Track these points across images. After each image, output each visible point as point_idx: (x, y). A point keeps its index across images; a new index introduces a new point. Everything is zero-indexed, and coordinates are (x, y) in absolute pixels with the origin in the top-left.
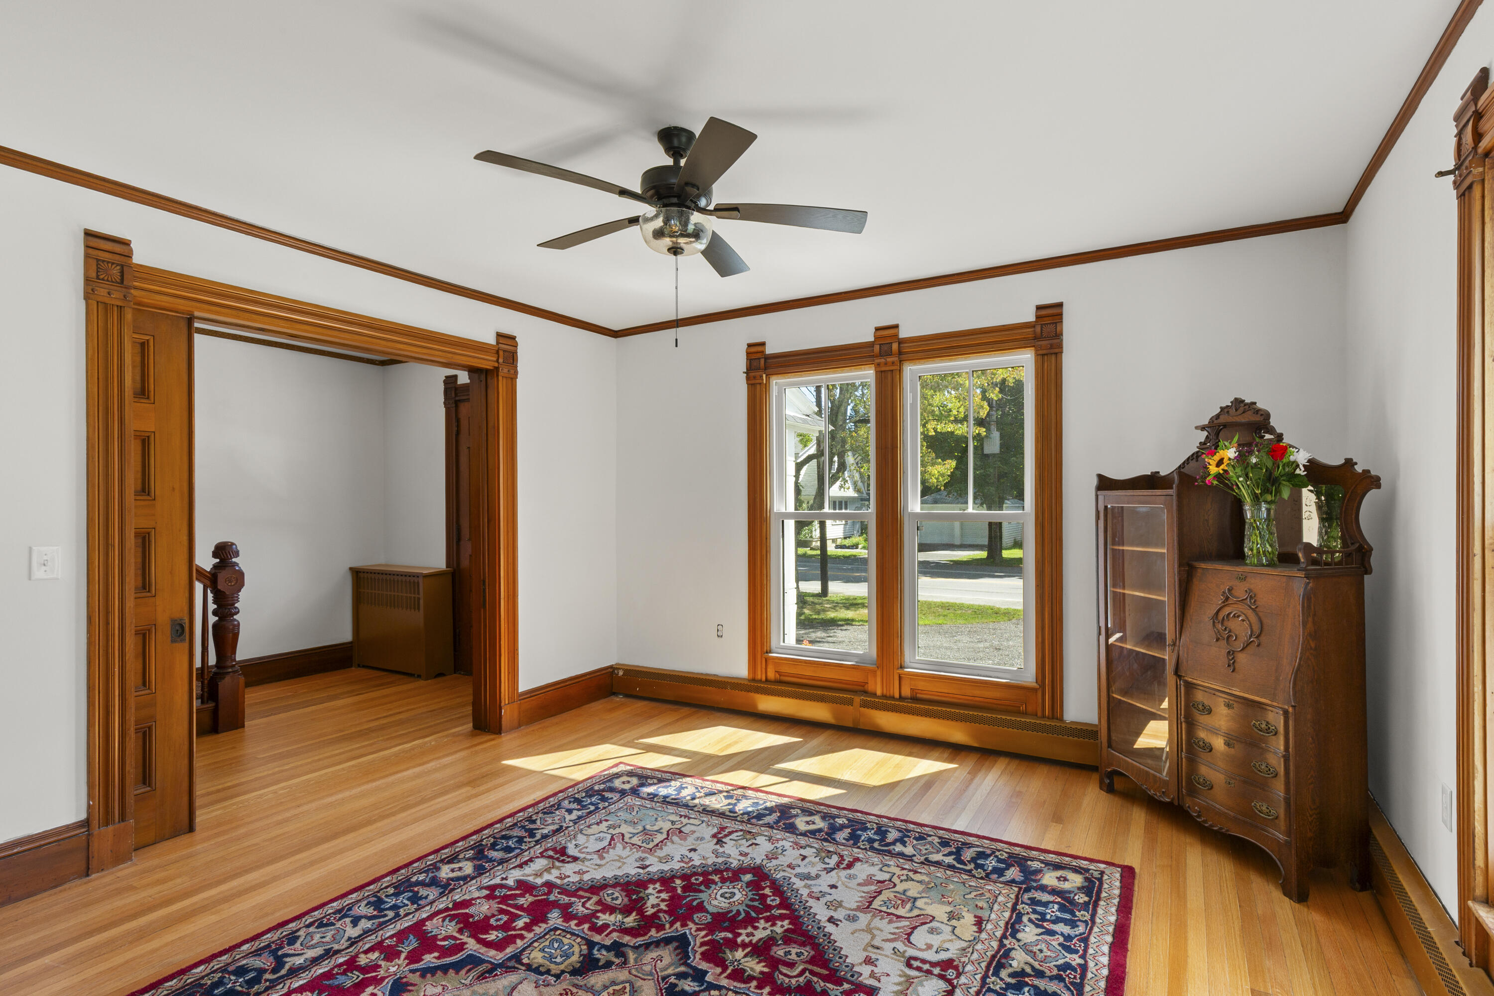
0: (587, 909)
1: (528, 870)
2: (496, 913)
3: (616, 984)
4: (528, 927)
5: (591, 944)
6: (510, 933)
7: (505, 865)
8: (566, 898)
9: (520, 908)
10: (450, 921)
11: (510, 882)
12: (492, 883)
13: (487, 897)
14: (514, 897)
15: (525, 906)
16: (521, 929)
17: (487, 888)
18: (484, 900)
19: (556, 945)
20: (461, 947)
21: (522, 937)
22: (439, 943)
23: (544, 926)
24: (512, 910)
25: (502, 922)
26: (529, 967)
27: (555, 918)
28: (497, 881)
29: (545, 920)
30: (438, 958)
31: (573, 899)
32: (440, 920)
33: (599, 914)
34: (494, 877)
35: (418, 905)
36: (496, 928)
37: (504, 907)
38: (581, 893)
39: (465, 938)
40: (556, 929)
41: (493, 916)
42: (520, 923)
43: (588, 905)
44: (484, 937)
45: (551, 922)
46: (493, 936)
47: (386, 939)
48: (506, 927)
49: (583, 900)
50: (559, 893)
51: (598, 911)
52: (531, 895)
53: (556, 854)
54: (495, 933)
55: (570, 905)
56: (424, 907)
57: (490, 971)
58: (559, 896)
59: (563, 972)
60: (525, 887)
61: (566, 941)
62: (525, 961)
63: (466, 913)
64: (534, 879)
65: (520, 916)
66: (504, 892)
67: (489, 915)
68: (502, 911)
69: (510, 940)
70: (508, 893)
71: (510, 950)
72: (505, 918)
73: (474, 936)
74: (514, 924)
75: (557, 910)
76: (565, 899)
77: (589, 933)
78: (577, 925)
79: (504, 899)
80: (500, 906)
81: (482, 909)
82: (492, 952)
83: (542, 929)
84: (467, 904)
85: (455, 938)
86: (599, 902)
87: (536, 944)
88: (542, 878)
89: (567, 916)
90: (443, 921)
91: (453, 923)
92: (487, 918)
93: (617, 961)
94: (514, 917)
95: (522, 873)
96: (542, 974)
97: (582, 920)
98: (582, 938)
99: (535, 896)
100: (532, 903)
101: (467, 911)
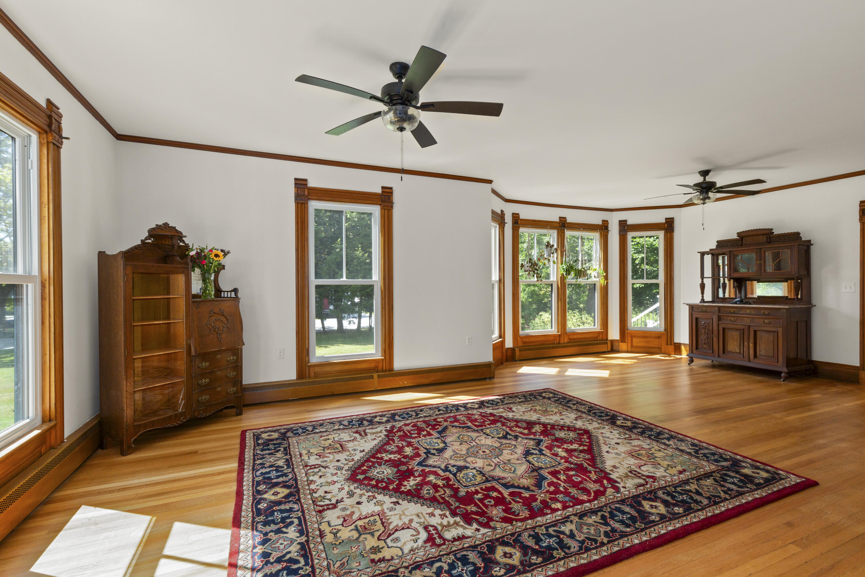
0: (444, 491)
1: (460, 531)
2: (489, 506)
3: (456, 460)
4: (477, 492)
5: (455, 475)
6: (486, 493)
7: (472, 544)
8: (450, 501)
9: (476, 505)
10: (515, 512)
11: (475, 526)
12: (486, 530)
13: (491, 519)
14: (476, 513)
15: (473, 505)
16: (481, 493)
17: (490, 527)
18: (494, 519)
19: (469, 480)
20: (511, 494)
21: (481, 489)
22: (521, 501)
23: (469, 490)
24: (481, 505)
25: (488, 500)
26: (484, 475)
27: (462, 492)
28: (483, 530)
29: (467, 492)
30: (522, 493)
31: (447, 499)
32: (520, 515)
33: (442, 486)
34: (483, 534)
35: (534, 531)
36: (492, 498)
37: (484, 509)
38: (441, 501)
39: (508, 498)
40: (465, 486)
41: (492, 506)
42: (480, 496)
43: (443, 492)
44: (499, 495)
45: (465, 490)
46: (495, 494)
47: (549, 514)
48: (487, 496)
49: (443, 496)
50: (452, 505)
51: (441, 487)
52: (467, 511)
53: (435, 538)
54: (493, 495)
55: (451, 496)
56: (531, 528)
57: (500, 479)
58: (453, 503)
59: (472, 469)
60: (468, 519)
61: (464, 480)
62: (484, 478)
63: (506, 513)
64: (460, 522)
65: (478, 500)
66: (481, 519)
67: (494, 507)
68: (486, 506)
69: (488, 489)
70: (478, 517)
71: (489, 485)
72: (486, 502)
73: (504, 498)
74: (483, 497)
75: (459, 496)
76: (452, 501)
77: (452, 479)
78: (455, 485)
79: (483, 514)
80: (486, 510)
81: (497, 512)
82: (497, 486)
83: (471, 488)
84: (505, 520)
85: (512, 499)
86: (437, 491)
87: (477, 483)
88: (455, 520)
89: (457, 490)
90: (519, 513)
91: (513, 510)
92: (496, 505)
93: (449, 466)
94: (481, 500)
95: (465, 531)
96: (480, 471)
97: (450, 486)
98: (456, 478)
99: (465, 509)
100: (469, 505)
101: (505, 514)
